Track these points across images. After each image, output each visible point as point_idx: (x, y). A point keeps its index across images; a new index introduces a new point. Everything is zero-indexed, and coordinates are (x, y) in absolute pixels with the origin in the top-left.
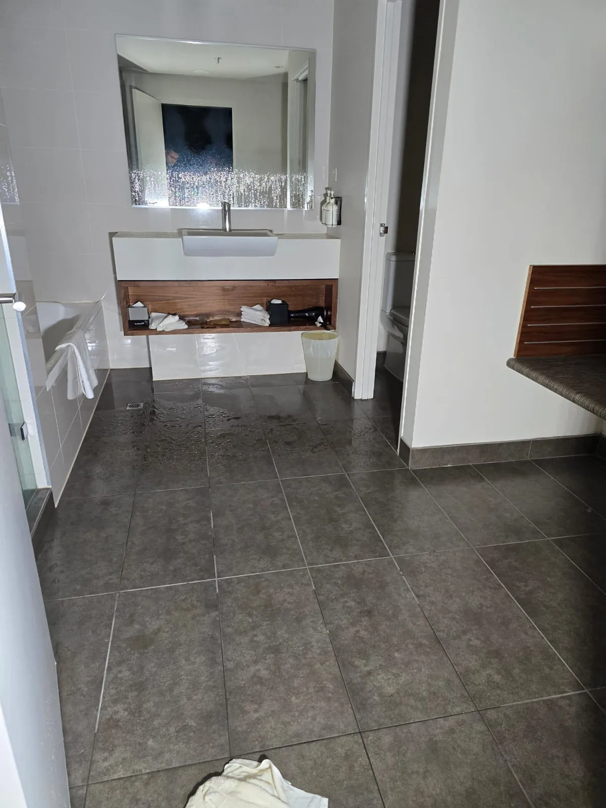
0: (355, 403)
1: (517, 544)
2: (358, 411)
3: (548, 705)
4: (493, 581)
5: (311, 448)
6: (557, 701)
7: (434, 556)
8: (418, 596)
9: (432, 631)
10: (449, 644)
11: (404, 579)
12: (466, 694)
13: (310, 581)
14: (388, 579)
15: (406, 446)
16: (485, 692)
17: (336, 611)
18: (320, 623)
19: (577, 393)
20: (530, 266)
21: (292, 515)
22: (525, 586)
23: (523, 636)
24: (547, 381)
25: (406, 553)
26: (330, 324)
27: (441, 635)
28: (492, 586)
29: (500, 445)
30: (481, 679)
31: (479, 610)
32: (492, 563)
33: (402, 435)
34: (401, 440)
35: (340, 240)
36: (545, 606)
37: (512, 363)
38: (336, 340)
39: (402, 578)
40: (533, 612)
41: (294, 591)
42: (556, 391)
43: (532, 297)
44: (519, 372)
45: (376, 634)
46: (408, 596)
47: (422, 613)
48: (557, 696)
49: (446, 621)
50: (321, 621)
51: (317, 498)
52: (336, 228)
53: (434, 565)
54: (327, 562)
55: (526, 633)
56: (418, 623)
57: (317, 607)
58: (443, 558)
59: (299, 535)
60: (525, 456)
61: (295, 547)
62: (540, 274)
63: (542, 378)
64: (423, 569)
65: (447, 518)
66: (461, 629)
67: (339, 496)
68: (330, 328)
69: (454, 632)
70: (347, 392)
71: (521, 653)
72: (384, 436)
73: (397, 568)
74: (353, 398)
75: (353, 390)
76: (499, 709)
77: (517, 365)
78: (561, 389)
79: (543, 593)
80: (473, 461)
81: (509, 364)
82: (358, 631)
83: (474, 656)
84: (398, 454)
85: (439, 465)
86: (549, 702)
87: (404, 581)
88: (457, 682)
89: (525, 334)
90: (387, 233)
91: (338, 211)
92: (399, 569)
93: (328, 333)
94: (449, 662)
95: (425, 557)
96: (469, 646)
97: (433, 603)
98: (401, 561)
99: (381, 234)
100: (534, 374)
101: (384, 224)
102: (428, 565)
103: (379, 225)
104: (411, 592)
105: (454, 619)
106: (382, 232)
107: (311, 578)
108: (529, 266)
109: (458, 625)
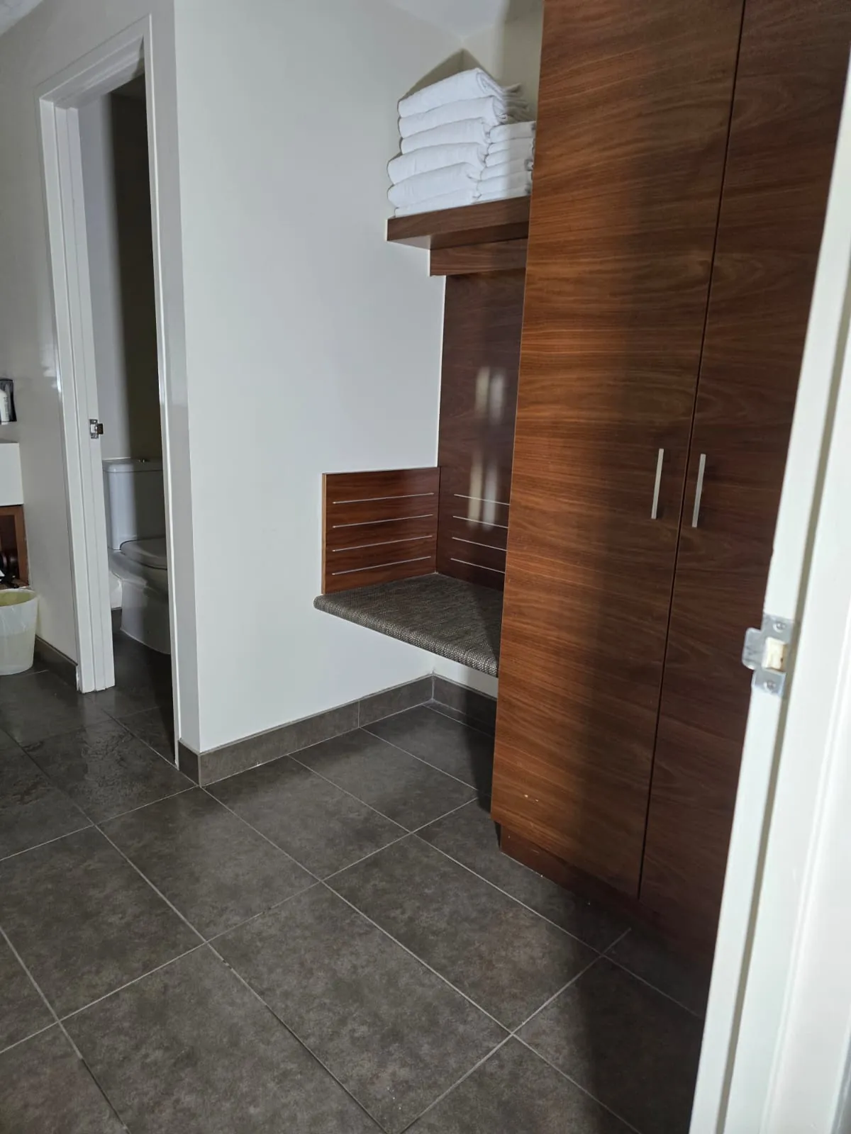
0: (86, 700)
1: (376, 854)
2: (91, 712)
3: (476, 1080)
4: (360, 923)
5: (19, 796)
6: (485, 1067)
7: (270, 916)
8: (261, 993)
9: (297, 1043)
10: (327, 1052)
11: (235, 972)
12: (370, 1123)
13: (71, 1047)
14: (207, 983)
15: (191, 752)
16: (394, 1104)
17: (131, 1081)
18: (107, 1116)
19: (412, 631)
20: (323, 474)
21: (7, 933)
22: (403, 913)
23: (419, 990)
24: (371, 621)
25: (227, 927)
26: (18, 577)
27: (311, 1042)
28: (362, 931)
29: (322, 717)
30: (383, 1087)
31: (354, 977)
32: (352, 895)
33: (180, 737)
34: (179, 744)
35: (16, 446)
36: (434, 933)
37: (323, 603)
38: (33, 602)
39: (231, 973)
40: (422, 949)
41: (42, 1077)
42: (385, 632)
43: (332, 515)
44: (333, 613)
45: (210, 1091)
46: (246, 999)
47: (275, 1020)
48: (483, 1061)
49: (312, 1016)
50: (108, 1111)
51: (50, 886)
52: (8, 425)
53: (273, 931)
54: (94, 998)
55: (423, 985)
56: (273, 1040)
57: (93, 1089)
58: (284, 914)
59: (28, 967)
60: (354, 723)
61: (26, 992)
62: (337, 485)
63: (364, 618)
64: (259, 944)
65: (274, 848)
66: (337, 1018)
67: (91, 868)
68: (18, 584)
69: (328, 1028)
70: (65, 684)
71: (423, 1019)
72: (147, 744)
73: (219, 959)
74: (80, 692)
75: (78, 679)
76: (419, 1122)
77: (329, 605)
78: (390, 628)
79: (425, 914)
80: (291, 748)
81: (318, 604)
82: (177, 1101)
83: (365, 1055)
84: (178, 769)
85: (244, 768)
86: (476, 1076)
87: (235, 977)
88: (353, 1108)
89: (332, 563)
90: (102, 433)
91: (7, 401)
92: (222, 959)
93: (18, 593)
94: (334, 1082)
95: (257, 922)
96: (354, 1040)
97: (286, 995)
98: (223, 944)
99: (92, 434)
100: (354, 614)
101: (96, 420)
102: (264, 934)
103: (87, 423)
104: (249, 990)
105: (322, 1006)
106: (93, 431)
107: (71, 1040)
108: (321, 475)
109: (331, 1014)
